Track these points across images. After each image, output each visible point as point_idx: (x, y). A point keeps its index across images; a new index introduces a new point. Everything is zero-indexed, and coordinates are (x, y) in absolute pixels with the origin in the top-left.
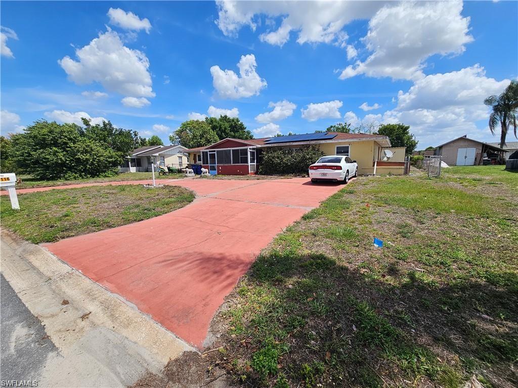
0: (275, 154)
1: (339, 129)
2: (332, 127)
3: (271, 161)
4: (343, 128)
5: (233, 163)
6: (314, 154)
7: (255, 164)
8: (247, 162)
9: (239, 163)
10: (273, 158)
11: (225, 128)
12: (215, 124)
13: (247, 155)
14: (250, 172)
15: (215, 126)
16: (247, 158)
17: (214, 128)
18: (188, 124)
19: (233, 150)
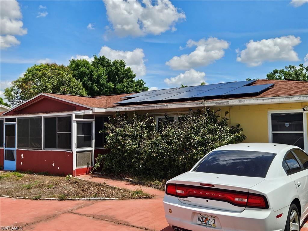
0: (130, 129)
1: (290, 75)
2: (276, 72)
3: (120, 144)
4: (297, 73)
5: (46, 147)
6: (212, 132)
7: (93, 149)
8: (70, 146)
9: (55, 147)
10: (125, 136)
11: (99, 77)
12: (82, 69)
13: (70, 129)
14: (75, 168)
15: (82, 72)
16: (70, 136)
17: (80, 76)
18: (37, 70)
19: (46, 119)
